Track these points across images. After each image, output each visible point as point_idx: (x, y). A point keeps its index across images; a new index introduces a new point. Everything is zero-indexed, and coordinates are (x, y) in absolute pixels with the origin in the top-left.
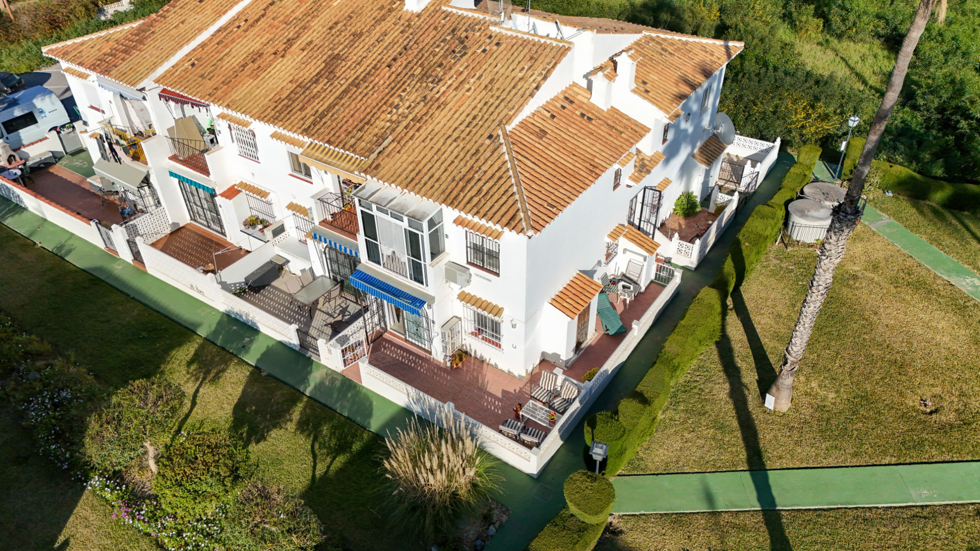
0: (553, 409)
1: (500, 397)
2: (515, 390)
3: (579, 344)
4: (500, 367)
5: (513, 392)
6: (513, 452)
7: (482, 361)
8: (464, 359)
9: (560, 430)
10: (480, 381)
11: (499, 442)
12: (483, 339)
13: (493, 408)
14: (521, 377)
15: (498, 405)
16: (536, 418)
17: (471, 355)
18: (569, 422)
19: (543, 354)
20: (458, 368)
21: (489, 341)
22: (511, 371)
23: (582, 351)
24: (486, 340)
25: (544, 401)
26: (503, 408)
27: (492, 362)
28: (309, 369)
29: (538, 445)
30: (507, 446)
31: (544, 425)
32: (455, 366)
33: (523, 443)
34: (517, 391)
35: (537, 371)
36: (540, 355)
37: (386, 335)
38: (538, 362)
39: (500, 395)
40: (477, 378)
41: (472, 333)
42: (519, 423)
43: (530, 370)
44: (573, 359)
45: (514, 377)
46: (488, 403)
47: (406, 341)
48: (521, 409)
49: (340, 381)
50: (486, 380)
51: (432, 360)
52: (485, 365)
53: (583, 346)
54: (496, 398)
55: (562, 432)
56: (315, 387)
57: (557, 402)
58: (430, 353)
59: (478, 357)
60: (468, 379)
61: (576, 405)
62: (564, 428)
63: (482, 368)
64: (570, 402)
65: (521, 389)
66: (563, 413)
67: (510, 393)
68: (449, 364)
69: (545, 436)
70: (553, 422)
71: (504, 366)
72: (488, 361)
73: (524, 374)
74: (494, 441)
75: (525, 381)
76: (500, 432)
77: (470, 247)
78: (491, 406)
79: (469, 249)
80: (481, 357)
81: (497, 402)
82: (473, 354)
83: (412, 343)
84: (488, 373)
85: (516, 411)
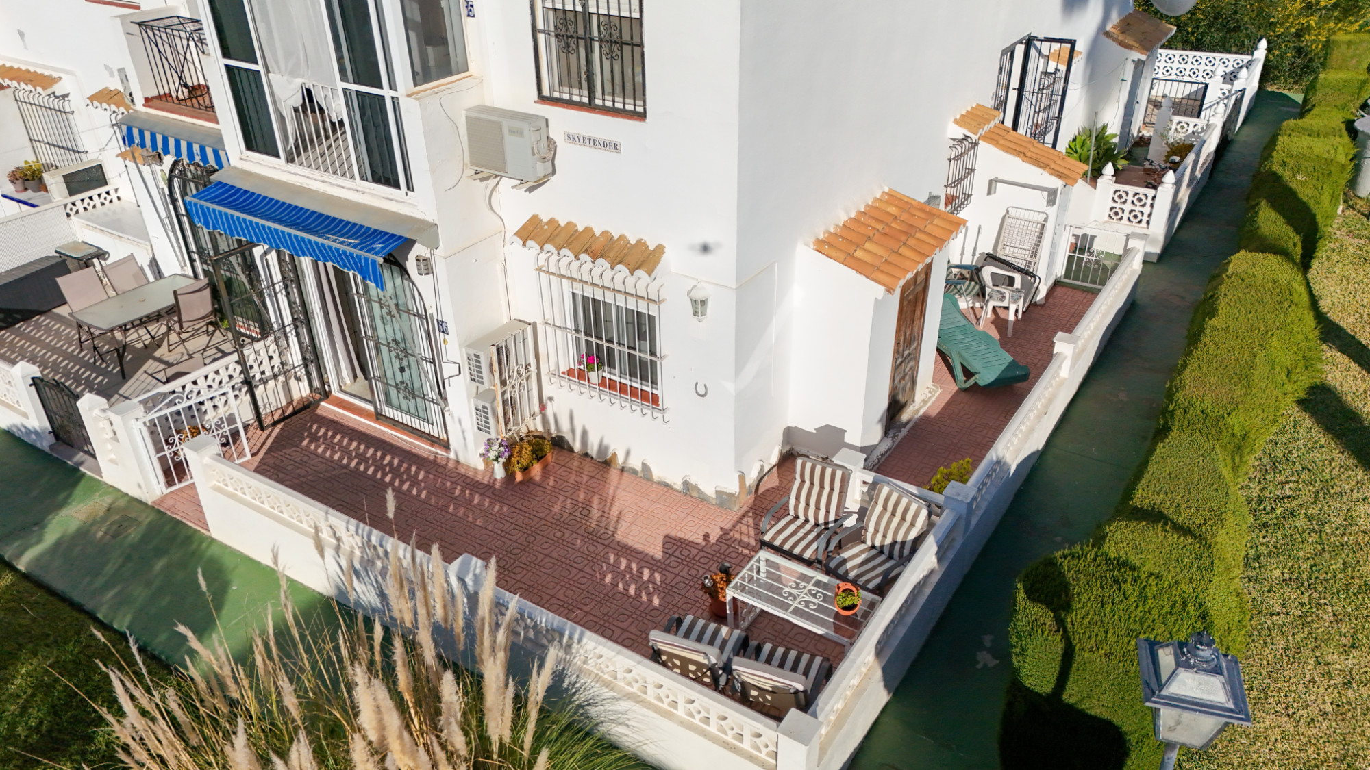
0: (844, 578)
1: (659, 555)
2: (706, 537)
3: (895, 407)
4: (657, 474)
5: (699, 539)
6: (705, 734)
7: (606, 463)
8: (550, 457)
9: (879, 651)
10: (595, 514)
11: (650, 697)
12: (602, 383)
13: (632, 591)
14: (724, 499)
15: (651, 580)
16: (785, 607)
17: (571, 450)
18: (910, 619)
19: (789, 433)
20: (528, 481)
21: (623, 389)
22: (693, 481)
23: (904, 431)
24: (612, 385)
25: (807, 555)
26: (666, 590)
27: (635, 463)
28: (62, 496)
29: (806, 702)
30: (681, 712)
31: (819, 631)
32: (519, 477)
33: (742, 696)
34: (713, 539)
35: (772, 481)
36: (780, 438)
37: (326, 408)
38: (774, 459)
39: (656, 551)
40: (587, 506)
41: (570, 372)
42: (724, 630)
43: (752, 476)
44: (883, 448)
45: (703, 499)
46: (619, 575)
47: (379, 416)
48: (728, 582)
49: (143, 527)
50: (614, 512)
51: (451, 465)
52: (614, 474)
53: (905, 416)
54: (645, 560)
55: (888, 653)
56: (58, 544)
57: (854, 557)
58: (446, 446)
59: (593, 451)
60: (556, 509)
61: (926, 562)
62: (895, 643)
63: (604, 480)
64: (902, 554)
65: (725, 532)
66: (882, 590)
67: (690, 544)
68: (499, 472)
69: (827, 673)
70: (851, 624)
71: (668, 471)
72: (620, 459)
73: (733, 487)
74: (630, 696)
75: (738, 509)
76: (655, 656)
77: (545, 32)
78: (627, 585)
79: (541, 37)
80: (603, 449)
81: (646, 574)
82: (577, 447)
83: (395, 424)
84: (620, 493)
85: (714, 592)
